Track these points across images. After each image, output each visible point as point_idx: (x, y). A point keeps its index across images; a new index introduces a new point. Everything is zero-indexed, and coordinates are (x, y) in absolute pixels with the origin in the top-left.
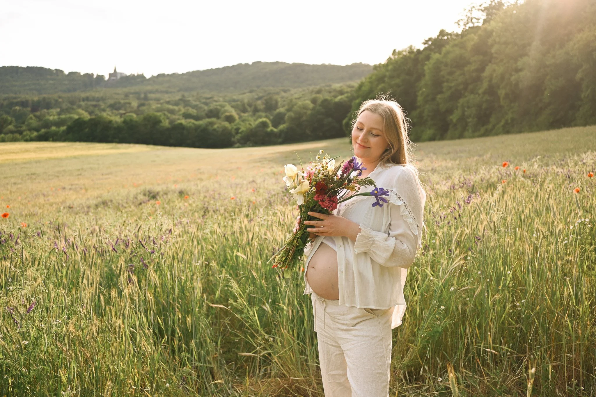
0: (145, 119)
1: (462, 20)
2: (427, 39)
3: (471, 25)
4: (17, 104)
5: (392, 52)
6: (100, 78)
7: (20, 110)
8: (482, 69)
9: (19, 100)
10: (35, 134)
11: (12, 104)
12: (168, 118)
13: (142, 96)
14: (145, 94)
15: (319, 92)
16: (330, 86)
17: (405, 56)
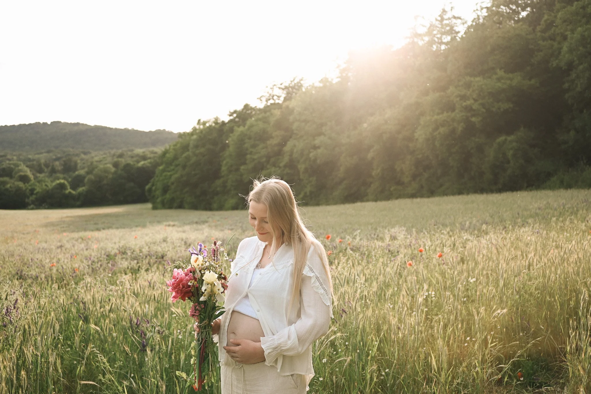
1: (264, 96)
2: (232, 111)
3: (272, 101)
5: (197, 122)
8: (283, 143)
15: (121, 156)
16: (132, 150)
17: (210, 126)
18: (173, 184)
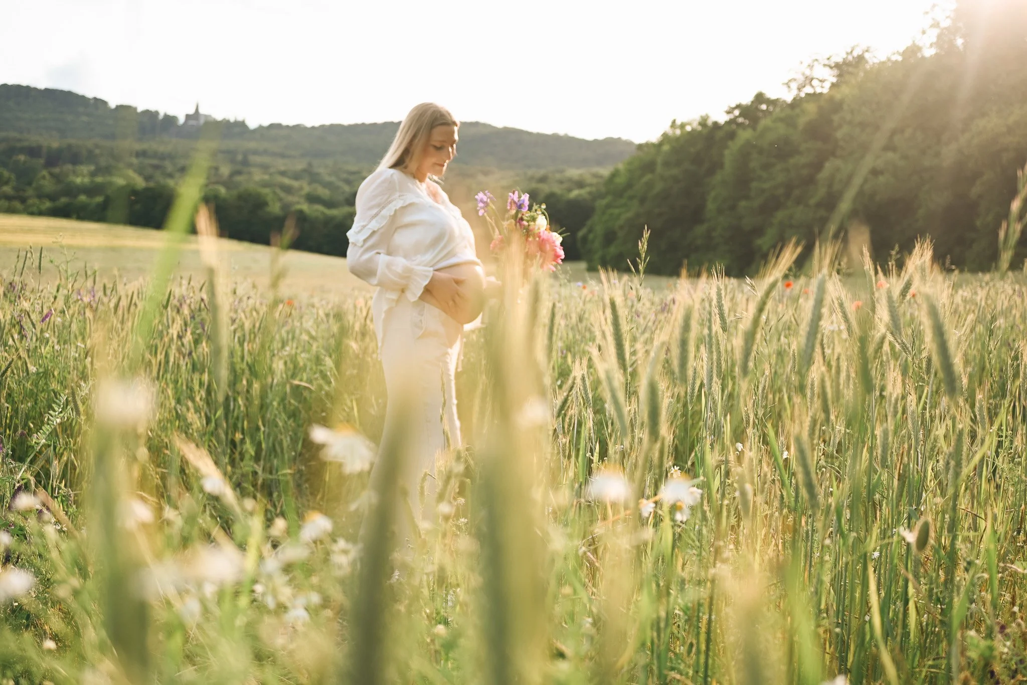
0: (240, 197)
1: (795, 80)
2: (733, 105)
3: (808, 90)
4: (22, 150)
5: (670, 123)
6: (170, 120)
7: (25, 162)
8: (818, 166)
9: (26, 144)
10: (48, 204)
11: (12, 151)
12: (280, 200)
13: (240, 157)
14: (245, 154)
15: (543, 180)
16: (562, 171)
17: (693, 130)
18: (621, 227)
